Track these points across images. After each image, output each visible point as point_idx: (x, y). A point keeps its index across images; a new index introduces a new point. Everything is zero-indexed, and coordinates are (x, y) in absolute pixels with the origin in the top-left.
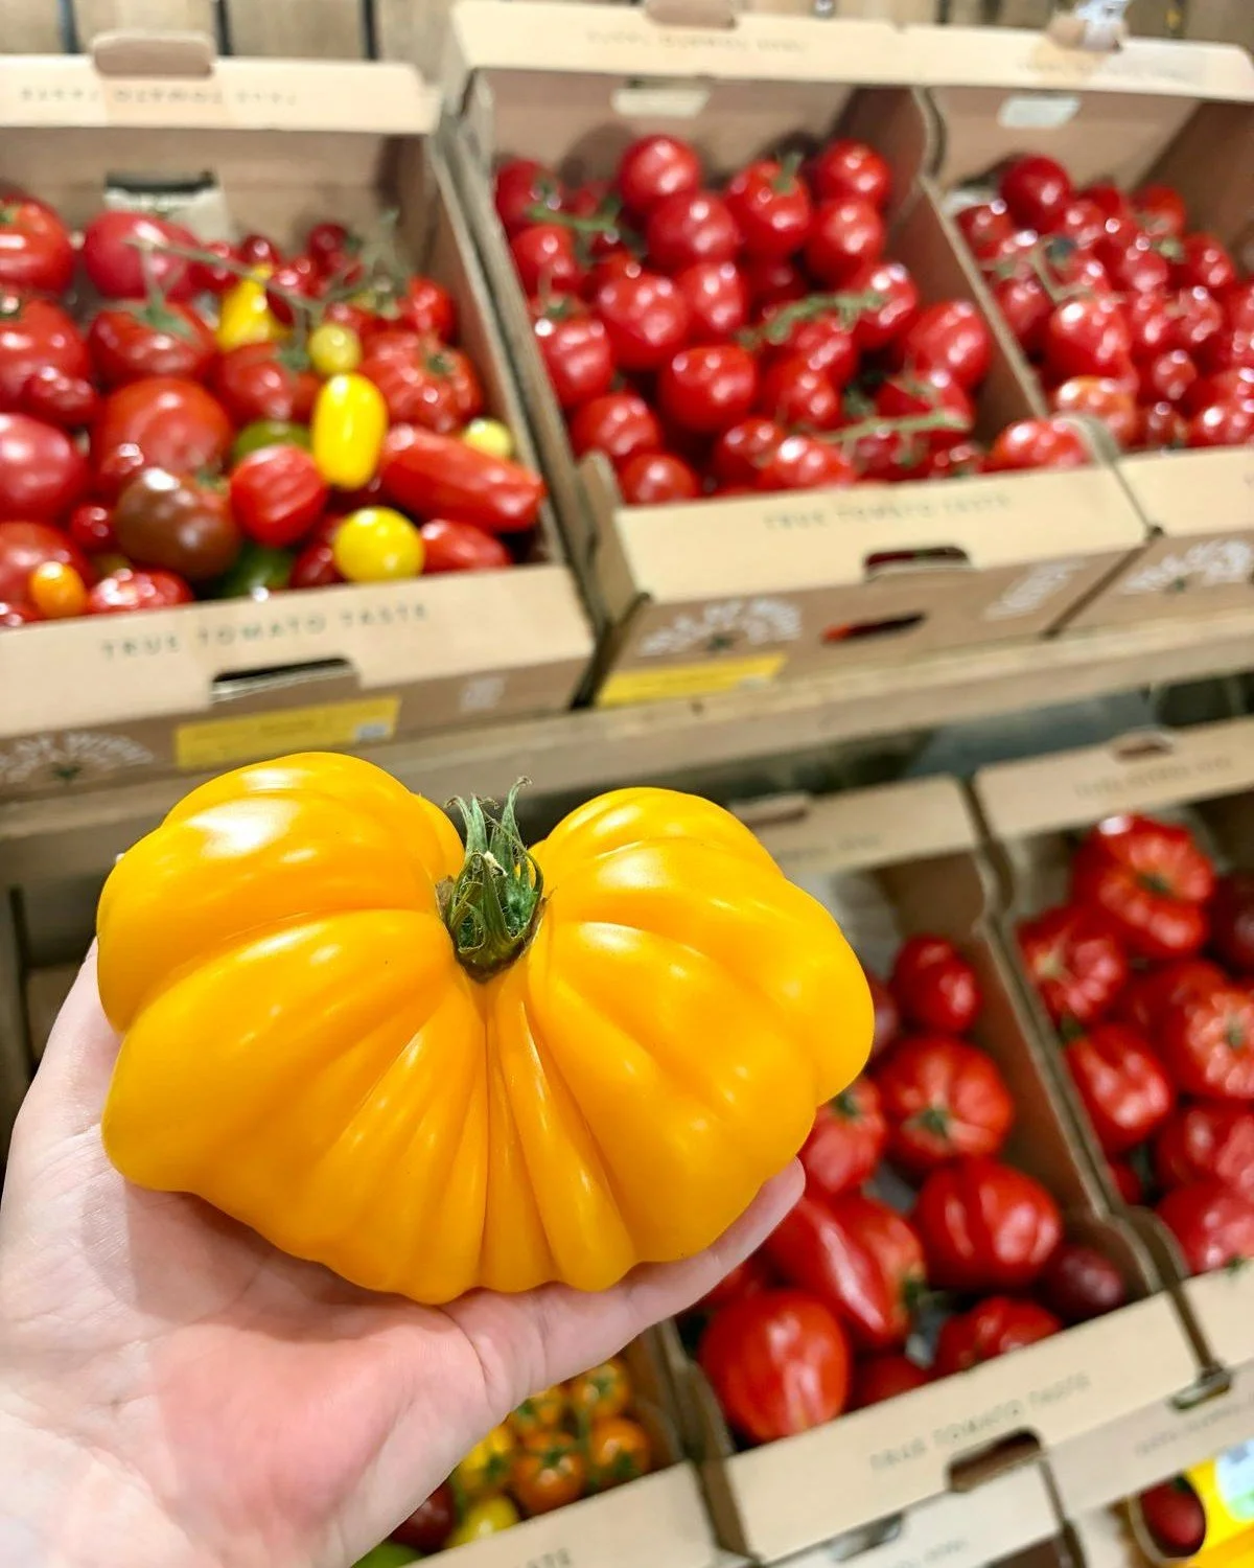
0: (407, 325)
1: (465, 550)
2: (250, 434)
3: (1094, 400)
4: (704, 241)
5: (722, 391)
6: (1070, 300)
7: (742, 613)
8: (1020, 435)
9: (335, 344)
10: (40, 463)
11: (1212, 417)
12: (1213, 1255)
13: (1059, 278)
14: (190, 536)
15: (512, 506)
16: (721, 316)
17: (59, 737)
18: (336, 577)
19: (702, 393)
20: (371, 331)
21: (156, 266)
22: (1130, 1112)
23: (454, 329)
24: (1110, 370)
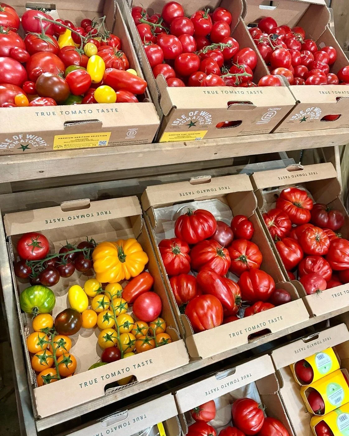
0: (110, 44)
1: (127, 97)
2: (70, 68)
3: (283, 72)
4: (185, 29)
5: (191, 65)
6: (277, 49)
7: (198, 115)
8: (265, 79)
9: (91, 48)
10: (14, 70)
11: (311, 78)
12: (313, 289)
13: (274, 44)
14: (56, 89)
15: (139, 87)
16: (190, 48)
17: (24, 135)
18: (95, 102)
19: (186, 65)
20: (100, 46)
21: (43, 25)
22: (292, 258)
23: (122, 46)
24: (287, 66)
